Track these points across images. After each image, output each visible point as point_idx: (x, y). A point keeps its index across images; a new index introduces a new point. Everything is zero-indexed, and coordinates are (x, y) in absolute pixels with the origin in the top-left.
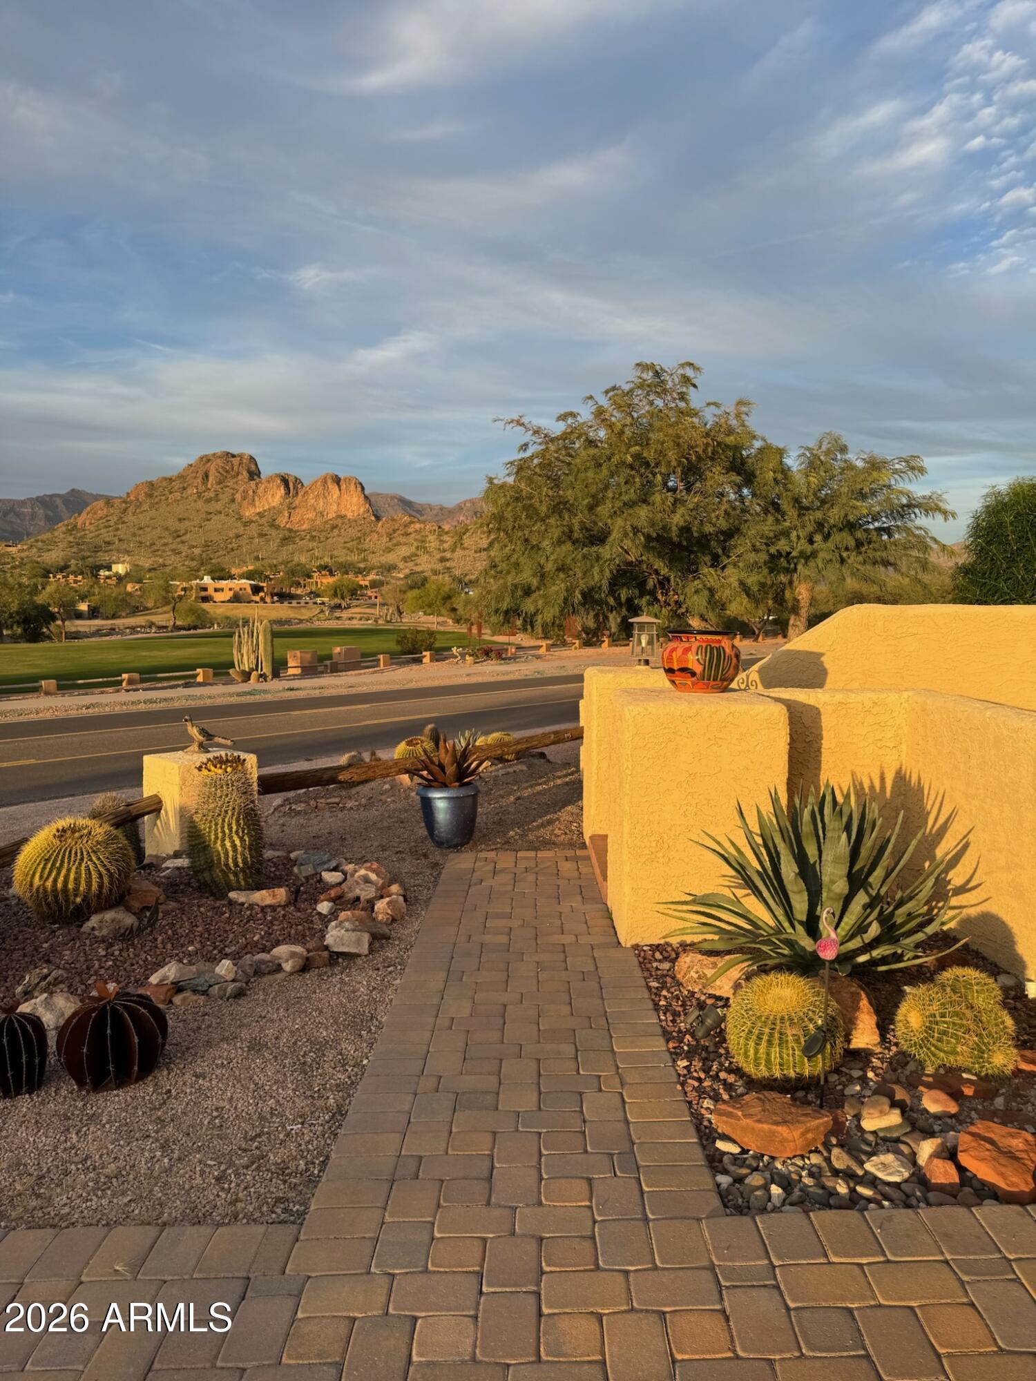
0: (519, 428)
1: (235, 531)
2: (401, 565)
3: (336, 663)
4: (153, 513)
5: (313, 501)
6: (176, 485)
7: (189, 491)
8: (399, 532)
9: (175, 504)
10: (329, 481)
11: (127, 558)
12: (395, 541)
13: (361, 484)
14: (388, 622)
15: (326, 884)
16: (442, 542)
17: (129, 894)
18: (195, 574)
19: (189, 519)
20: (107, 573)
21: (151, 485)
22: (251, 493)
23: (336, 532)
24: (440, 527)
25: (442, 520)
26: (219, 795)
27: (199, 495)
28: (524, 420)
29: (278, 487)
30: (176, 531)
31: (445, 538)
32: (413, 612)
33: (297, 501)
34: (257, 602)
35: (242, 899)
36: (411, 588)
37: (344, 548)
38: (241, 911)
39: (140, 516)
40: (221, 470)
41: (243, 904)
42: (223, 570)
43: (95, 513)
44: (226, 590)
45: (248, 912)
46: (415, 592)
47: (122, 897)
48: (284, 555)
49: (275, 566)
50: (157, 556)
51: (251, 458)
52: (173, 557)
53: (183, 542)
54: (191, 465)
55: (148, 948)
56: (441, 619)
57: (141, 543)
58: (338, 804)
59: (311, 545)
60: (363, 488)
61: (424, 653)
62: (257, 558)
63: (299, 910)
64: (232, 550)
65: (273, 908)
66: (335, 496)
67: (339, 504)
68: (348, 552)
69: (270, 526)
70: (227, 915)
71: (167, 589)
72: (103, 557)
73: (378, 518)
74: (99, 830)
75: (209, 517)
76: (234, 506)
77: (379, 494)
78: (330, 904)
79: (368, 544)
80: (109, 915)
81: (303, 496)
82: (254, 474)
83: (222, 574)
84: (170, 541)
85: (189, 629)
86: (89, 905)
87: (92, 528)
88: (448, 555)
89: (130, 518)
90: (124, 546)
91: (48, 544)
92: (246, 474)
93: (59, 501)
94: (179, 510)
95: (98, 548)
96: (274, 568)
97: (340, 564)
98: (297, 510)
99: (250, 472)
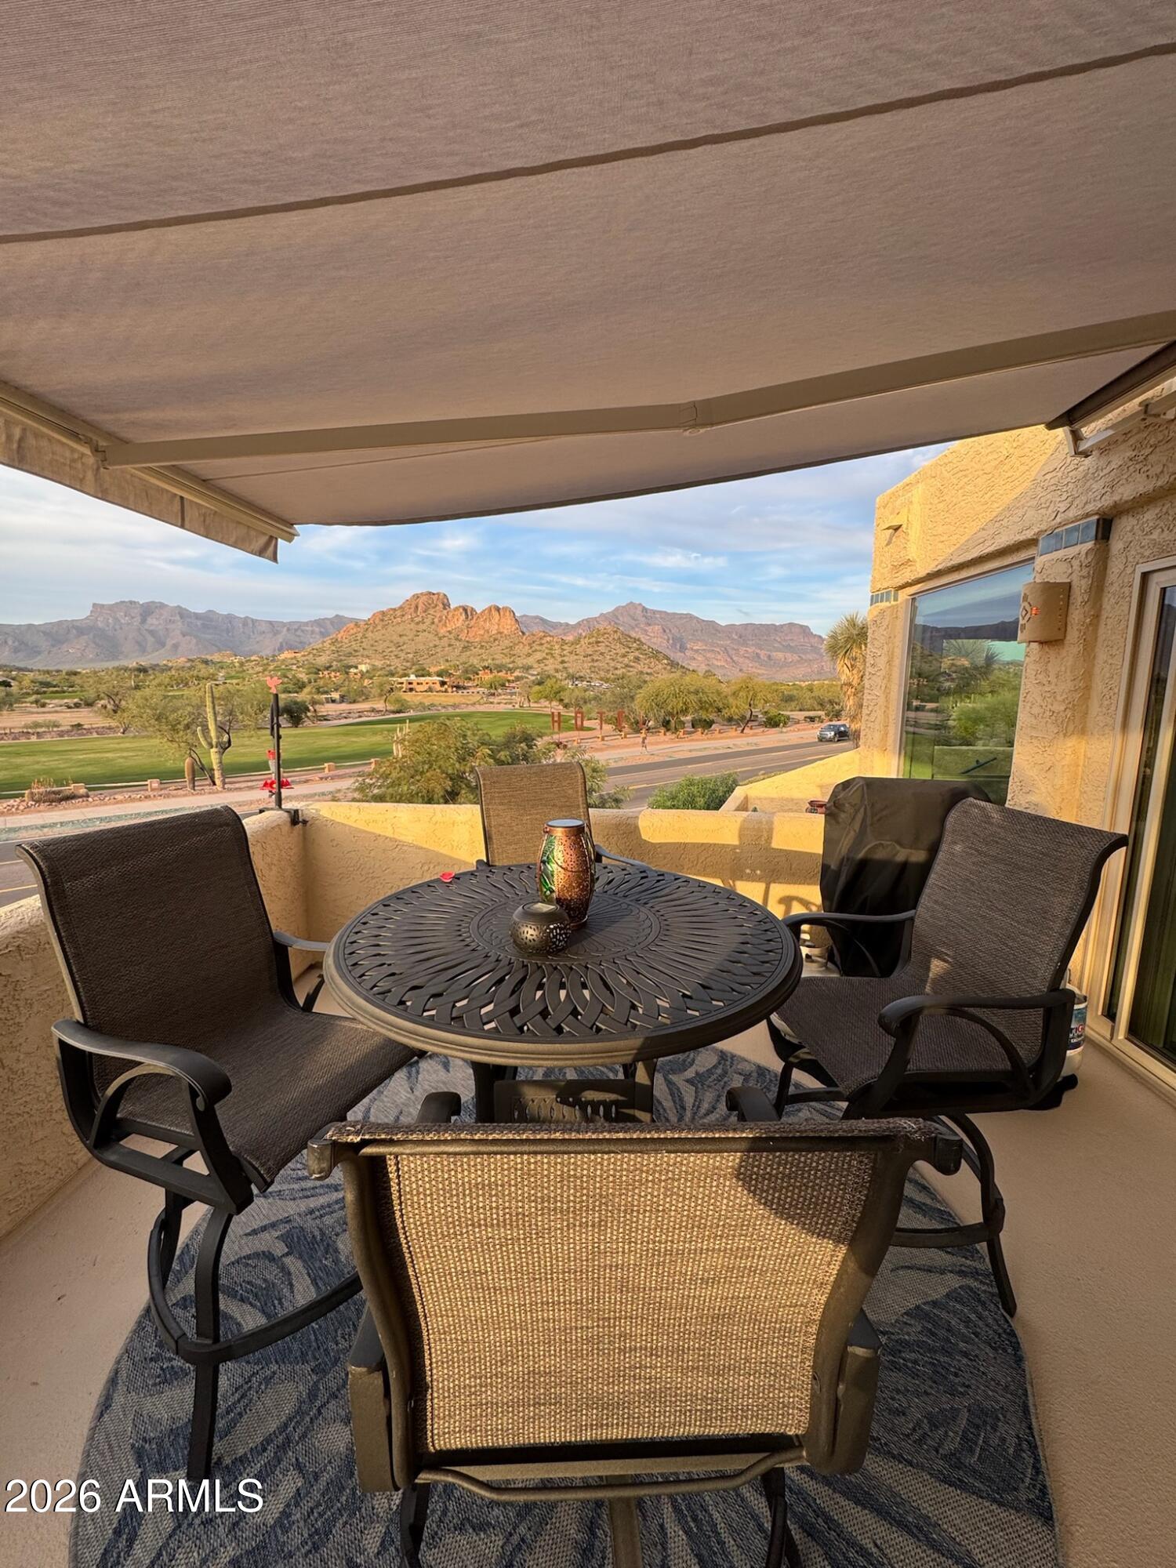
1: (434, 643)
2: (535, 666)
4: (384, 631)
5: (482, 623)
6: (398, 613)
7: (406, 617)
8: (537, 643)
9: (397, 626)
10: (493, 610)
11: (368, 661)
12: (533, 649)
13: (513, 611)
14: (521, 707)
16: (563, 650)
18: (406, 672)
19: (406, 635)
20: (355, 671)
21: (383, 613)
22: (444, 618)
23: (496, 643)
24: (563, 639)
25: (566, 633)
27: (412, 620)
29: (461, 614)
30: (398, 643)
31: (565, 647)
32: (537, 701)
33: (472, 623)
34: (442, 692)
36: (539, 683)
37: (500, 654)
39: (376, 633)
40: (426, 603)
42: (424, 670)
43: (349, 631)
44: (424, 684)
46: (541, 686)
48: (463, 658)
50: (385, 659)
51: (445, 595)
52: (395, 661)
53: (402, 650)
54: (407, 601)
56: (553, 705)
57: (376, 651)
59: (480, 652)
60: (514, 614)
62: (447, 661)
64: (431, 656)
66: (497, 620)
67: (498, 625)
68: (503, 656)
69: (456, 639)
72: (352, 661)
73: (523, 633)
75: (418, 634)
76: (433, 626)
77: (524, 617)
79: (517, 649)
81: (476, 620)
82: (446, 605)
83: (424, 672)
84: (394, 650)
85: (395, 712)
87: (347, 641)
88: (566, 659)
89: (369, 635)
90: (366, 653)
91: (320, 651)
92: (441, 606)
93: (328, 622)
94: (400, 629)
95: (350, 655)
96: (456, 667)
97: (497, 665)
98: (472, 629)
99: (444, 605)
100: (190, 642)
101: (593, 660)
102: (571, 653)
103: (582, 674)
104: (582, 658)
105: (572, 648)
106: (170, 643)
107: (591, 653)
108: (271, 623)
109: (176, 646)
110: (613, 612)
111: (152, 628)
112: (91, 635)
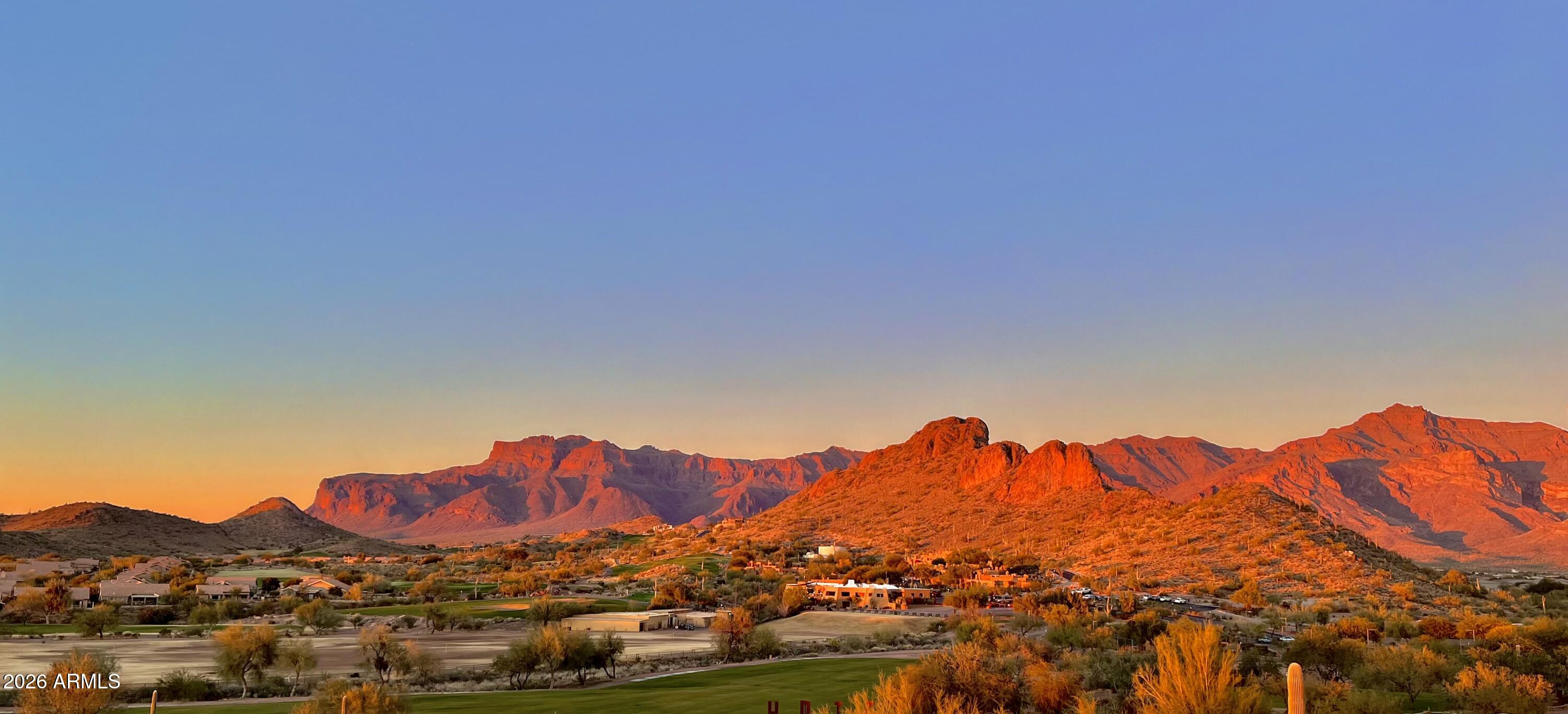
1: (950, 506)
4: (875, 486)
5: (1035, 471)
6: (901, 454)
7: (912, 461)
9: (897, 477)
10: (1053, 450)
11: (837, 538)
13: (1089, 450)
19: (907, 493)
20: (813, 556)
21: (880, 454)
22: (973, 462)
23: (1059, 507)
27: (922, 465)
29: (1000, 456)
30: (893, 506)
33: (1018, 471)
40: (945, 437)
43: (825, 485)
44: (866, 595)
50: (866, 536)
51: (982, 422)
54: (918, 433)
57: (856, 520)
60: (1091, 456)
62: (965, 540)
64: (943, 528)
66: (1059, 466)
67: (1063, 475)
69: (987, 501)
72: (814, 537)
73: (1105, 491)
75: (928, 490)
76: (954, 478)
81: (1025, 466)
82: (981, 439)
84: (884, 518)
87: (819, 501)
89: (853, 491)
90: (840, 523)
91: (772, 520)
92: (974, 441)
93: (818, 460)
94: (900, 482)
95: (815, 526)
98: (1018, 482)
99: (977, 439)
100: (612, 496)
106: (586, 497)
108: (731, 462)
109: (592, 503)
110: (1356, 426)
111: (565, 476)
112: (485, 489)
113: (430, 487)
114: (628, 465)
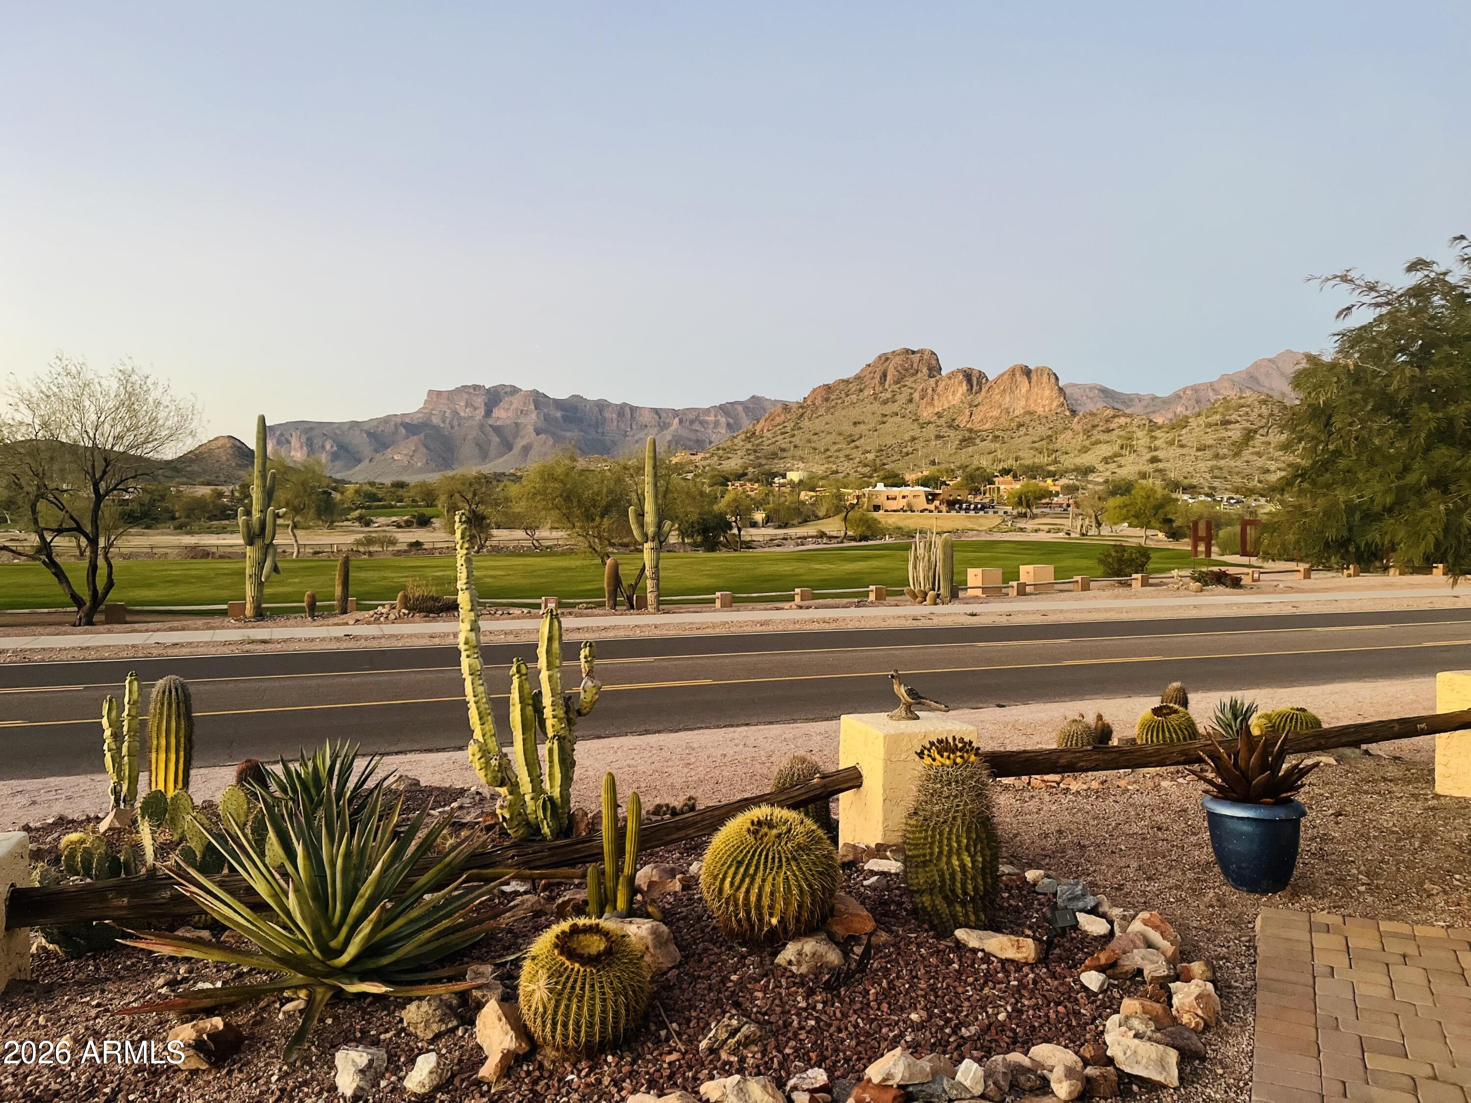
0: (1346, 286)
1: (911, 433)
2: (1100, 467)
3: (1025, 585)
4: (828, 417)
5: (998, 397)
6: (854, 387)
7: (866, 393)
8: (1100, 428)
9: (851, 408)
10: (1018, 374)
11: (801, 465)
12: (1093, 439)
13: (1055, 375)
14: (1083, 535)
15: (1085, 934)
16: (1154, 438)
17: (832, 916)
18: (865, 481)
19: (864, 423)
20: (782, 481)
21: (828, 388)
22: (930, 391)
23: (1023, 430)
24: (1151, 421)
25: (1154, 412)
26: (946, 794)
27: (876, 397)
28: (1352, 275)
29: (961, 383)
30: (851, 435)
31: (1158, 433)
32: (1115, 524)
33: (980, 398)
34: (931, 511)
35: (973, 943)
36: (1113, 493)
37: (1031, 448)
38: (973, 962)
39: (816, 421)
40: (900, 368)
41: (974, 951)
42: (897, 476)
44: (899, 498)
45: (984, 966)
46: (1118, 500)
47: (824, 920)
48: (963, 457)
49: (953, 471)
50: (829, 462)
51: (933, 353)
52: (846, 464)
53: (857, 447)
54: (869, 365)
55: (858, 1006)
56: (1150, 532)
57: (815, 449)
58: (1058, 784)
59: (993, 446)
60: (1057, 379)
61: (1134, 576)
62: (933, 463)
63: (1054, 976)
64: (907, 454)
65: (1018, 965)
66: (1024, 390)
67: (1027, 399)
68: (1036, 453)
69: (949, 427)
70: (956, 966)
71: (840, 497)
72: (778, 466)
73: (1074, 413)
74: (800, 829)
75: (885, 419)
76: (911, 407)
77: (1075, 385)
78: (1101, 977)
79: (1062, 441)
80: (809, 946)
81: (988, 392)
82: (934, 369)
83: (896, 480)
84: (844, 446)
85: (860, 541)
86: (785, 930)
87: (769, 435)
88: (1160, 454)
89: (806, 423)
90: (799, 453)
91: (728, 452)
92: (925, 370)
93: (740, 408)
94: (855, 413)
95: (774, 456)
96: (951, 473)
97: (1028, 467)
98: (980, 407)
99: (930, 369)
100: (545, 443)
101: (1217, 456)
102: (1171, 443)
103: (1194, 482)
104: (1193, 452)
105: (1170, 436)
106: (519, 444)
107: (1211, 442)
108: (656, 411)
109: (526, 449)
110: (1248, 371)
111: (498, 423)
112: (422, 436)
113: (369, 434)
114: (559, 414)
